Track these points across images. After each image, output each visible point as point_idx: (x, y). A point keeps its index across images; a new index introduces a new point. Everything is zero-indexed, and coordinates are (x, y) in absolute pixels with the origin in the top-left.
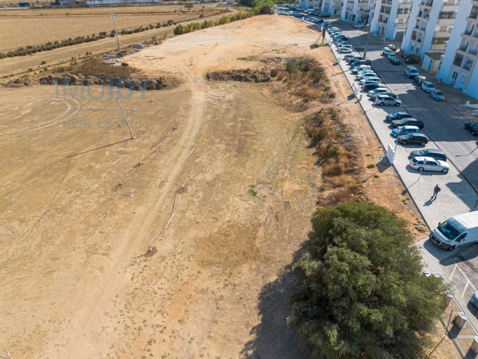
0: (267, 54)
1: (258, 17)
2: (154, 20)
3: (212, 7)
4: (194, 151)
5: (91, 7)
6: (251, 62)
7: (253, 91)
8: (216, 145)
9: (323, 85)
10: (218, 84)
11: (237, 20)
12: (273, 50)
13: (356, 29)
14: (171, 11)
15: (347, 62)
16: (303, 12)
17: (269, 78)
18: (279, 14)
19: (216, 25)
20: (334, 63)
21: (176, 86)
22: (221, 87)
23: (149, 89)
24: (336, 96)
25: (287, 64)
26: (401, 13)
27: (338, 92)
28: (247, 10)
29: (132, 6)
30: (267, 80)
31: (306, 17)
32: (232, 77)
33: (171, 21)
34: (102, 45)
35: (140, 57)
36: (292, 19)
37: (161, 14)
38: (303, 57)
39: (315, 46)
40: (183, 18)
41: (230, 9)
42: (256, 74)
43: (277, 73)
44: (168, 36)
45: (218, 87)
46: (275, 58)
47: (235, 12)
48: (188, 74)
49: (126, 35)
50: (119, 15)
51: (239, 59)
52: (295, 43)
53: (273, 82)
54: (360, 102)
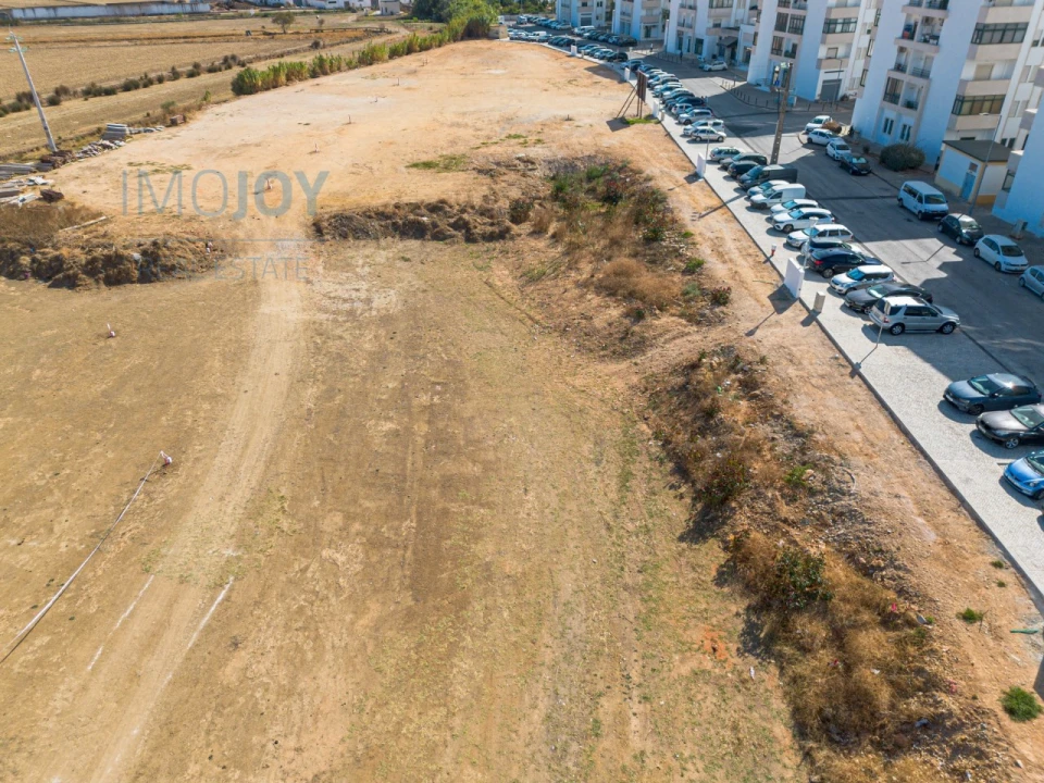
0: (493, 149)
1: (461, 45)
2: (185, 56)
3: (344, 21)
4: (227, 599)
5: (22, 25)
6: (450, 174)
7: (460, 274)
8: (326, 553)
9: (676, 250)
10: (351, 253)
11: (407, 54)
12: (509, 137)
13: (711, 73)
14: (238, 32)
15: (725, 168)
16: (572, 34)
17: (508, 230)
18: (512, 39)
19: (351, 66)
20: (687, 174)
21: (209, 267)
22: (361, 262)
23: (114, 281)
24: (733, 296)
25: (553, 178)
26: (834, 32)
27: (733, 278)
28: (431, 29)
29: (137, 22)
30: (502, 235)
31: (580, 45)
32: (395, 226)
33: (234, 57)
34: (12, 131)
35: (112, 166)
36: (546, 50)
37: (210, 39)
38: (595, 156)
39: (619, 123)
40: (266, 51)
41: (389, 26)
42: (466, 216)
43: (529, 209)
44: (213, 98)
45: (348, 265)
46: (517, 162)
47: (401, 34)
48: (255, 222)
49: (97, 99)
50: (96, 44)
51: (415, 165)
52: (564, 113)
53: (518, 241)
54: (819, 317)
